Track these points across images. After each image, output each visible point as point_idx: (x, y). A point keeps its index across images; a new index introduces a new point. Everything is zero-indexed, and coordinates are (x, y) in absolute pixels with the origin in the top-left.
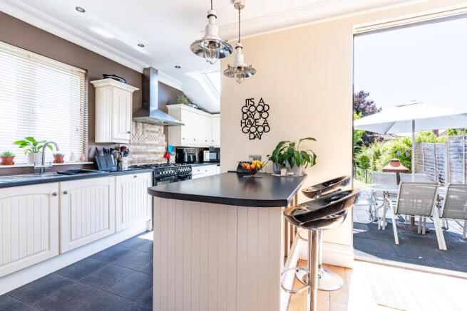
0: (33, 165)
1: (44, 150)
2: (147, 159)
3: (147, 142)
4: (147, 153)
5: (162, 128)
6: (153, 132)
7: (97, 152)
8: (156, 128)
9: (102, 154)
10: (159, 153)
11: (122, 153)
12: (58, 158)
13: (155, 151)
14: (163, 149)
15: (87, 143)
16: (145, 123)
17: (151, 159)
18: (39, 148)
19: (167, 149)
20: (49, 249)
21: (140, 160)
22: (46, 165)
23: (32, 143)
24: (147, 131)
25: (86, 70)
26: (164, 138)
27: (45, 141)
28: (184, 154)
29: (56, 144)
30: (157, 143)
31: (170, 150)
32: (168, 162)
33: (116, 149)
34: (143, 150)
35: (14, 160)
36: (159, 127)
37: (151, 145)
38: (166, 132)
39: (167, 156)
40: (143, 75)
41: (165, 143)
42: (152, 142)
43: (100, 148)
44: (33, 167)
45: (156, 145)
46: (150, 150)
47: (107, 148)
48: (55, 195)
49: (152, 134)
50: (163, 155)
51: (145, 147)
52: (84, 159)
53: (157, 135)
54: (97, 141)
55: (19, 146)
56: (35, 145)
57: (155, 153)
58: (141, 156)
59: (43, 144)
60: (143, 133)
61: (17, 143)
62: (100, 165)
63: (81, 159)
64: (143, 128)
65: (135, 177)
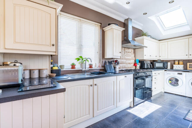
0: (82, 69)
1: (86, 62)
2: (126, 66)
3: (126, 58)
4: (126, 63)
5: (133, 50)
6: (129, 52)
7: (105, 63)
8: (130, 50)
9: (108, 64)
10: (131, 63)
11: (116, 63)
12: (91, 66)
13: (130, 62)
14: (133, 61)
15: (101, 59)
16: (126, 48)
17: (128, 66)
18: (84, 61)
19: (135, 61)
20: (89, 114)
21: (123, 67)
22: (87, 69)
23: (81, 59)
24: (126, 52)
25: (101, 24)
26: (134, 56)
27: (86, 58)
28: (145, 64)
29: (91, 59)
30: (130, 58)
31: (137, 62)
32: (136, 68)
33: (113, 61)
34: (124, 62)
35: (75, 67)
36: (131, 50)
37: (128, 59)
38: (134, 52)
39: (135, 65)
40: (124, 23)
41: (134, 58)
42: (128, 58)
43: (107, 61)
44: (82, 70)
45: (130, 59)
46: (127, 62)
47: (110, 61)
48: (91, 86)
49: (128, 54)
50: (133, 64)
51: (125, 60)
52: (100, 66)
53: (130, 54)
54: (106, 57)
55: (77, 60)
56: (82, 60)
57: (130, 63)
58: (123, 65)
59: (85, 59)
60: (124, 53)
61: (76, 59)
62: (107, 69)
63: (99, 66)
64: (124, 50)
65: (126, 77)
